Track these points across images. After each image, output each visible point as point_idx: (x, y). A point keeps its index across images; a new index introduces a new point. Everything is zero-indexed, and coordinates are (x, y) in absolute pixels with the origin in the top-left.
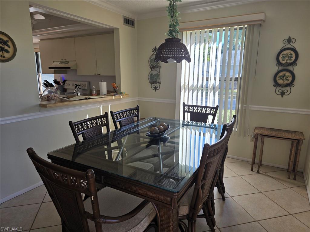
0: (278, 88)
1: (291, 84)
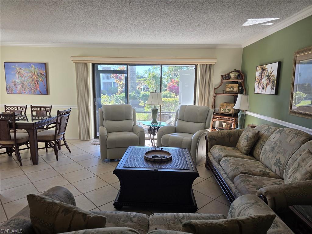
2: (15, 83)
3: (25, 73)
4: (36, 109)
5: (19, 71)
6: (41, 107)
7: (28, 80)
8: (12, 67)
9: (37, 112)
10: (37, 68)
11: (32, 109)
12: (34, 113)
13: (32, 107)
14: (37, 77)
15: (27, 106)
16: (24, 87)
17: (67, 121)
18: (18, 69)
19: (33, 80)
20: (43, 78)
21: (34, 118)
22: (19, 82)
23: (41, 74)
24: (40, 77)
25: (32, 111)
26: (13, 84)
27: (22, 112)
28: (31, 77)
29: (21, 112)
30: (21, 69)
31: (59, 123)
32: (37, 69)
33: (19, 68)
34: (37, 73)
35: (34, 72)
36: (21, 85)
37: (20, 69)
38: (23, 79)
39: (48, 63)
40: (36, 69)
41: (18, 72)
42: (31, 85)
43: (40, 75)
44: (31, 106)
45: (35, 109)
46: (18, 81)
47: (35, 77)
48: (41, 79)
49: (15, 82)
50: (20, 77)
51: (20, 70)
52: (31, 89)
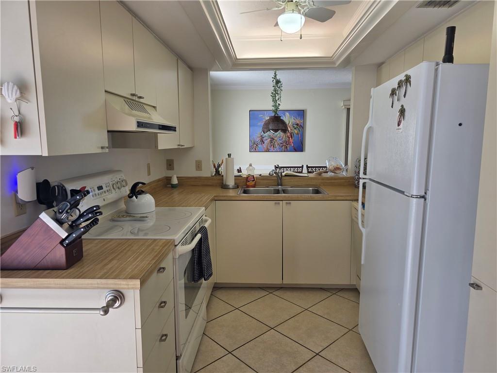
2: (262, 138)
8: (260, 116)
10: (293, 116)
11: (308, 170)
13: (308, 167)
14: (291, 129)
15: (303, 166)
16: (273, 143)
18: (267, 118)
20: (299, 130)
23: (297, 124)
24: (295, 129)
26: (258, 139)
32: (292, 119)
34: (292, 123)
35: (288, 123)
36: (270, 139)
39: (306, 110)
42: (282, 139)
43: (296, 126)
44: (307, 165)
45: (312, 169)
46: (266, 134)
48: (296, 132)
49: (262, 136)
52: (282, 145)
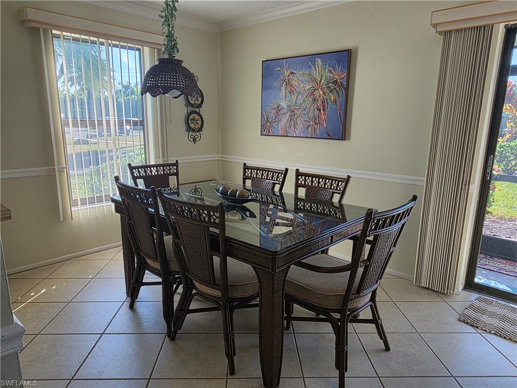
0: (191, 133)
1: (200, 130)
2: (279, 109)
3: (299, 84)
4: (309, 180)
5: (289, 80)
6: (319, 177)
7: (304, 101)
8: (276, 70)
9: (309, 189)
10: (329, 66)
11: (297, 180)
12: (302, 192)
13: (298, 174)
14: (324, 92)
15: (287, 170)
16: (295, 120)
17: (394, 246)
18: (287, 74)
19: (314, 100)
20: (338, 94)
21: (301, 205)
22: (285, 107)
23: (335, 82)
24: (331, 91)
25: (297, 186)
26: (273, 114)
27: (276, 185)
28: (312, 94)
29: (274, 184)
30: (294, 73)
31: (369, 242)
32: (327, 70)
33: (289, 72)
34: (325, 80)
35: (319, 79)
36: (288, 115)
37: (292, 73)
38: (294, 98)
39: (356, 49)
40: (325, 69)
41: (287, 81)
42: (308, 113)
43: (332, 86)
44: (298, 170)
45: (305, 180)
46: (284, 104)
47: (321, 93)
48: (332, 98)
49: (278, 107)
50: (288, 95)
51: (291, 77)
52: (308, 124)
